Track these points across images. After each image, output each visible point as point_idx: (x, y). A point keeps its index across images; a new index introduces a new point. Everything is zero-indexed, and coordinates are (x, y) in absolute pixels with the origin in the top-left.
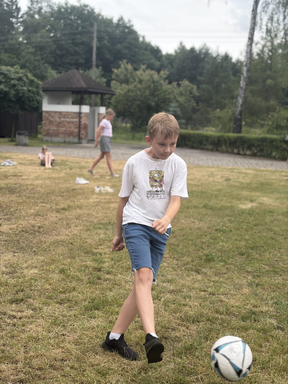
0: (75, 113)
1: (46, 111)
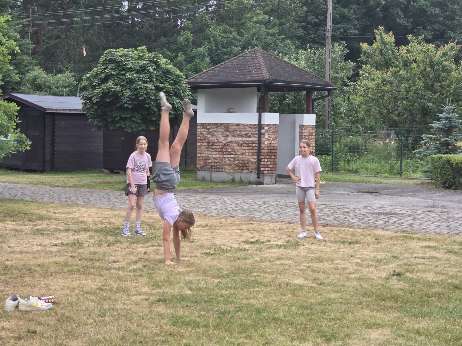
1: (202, 124)
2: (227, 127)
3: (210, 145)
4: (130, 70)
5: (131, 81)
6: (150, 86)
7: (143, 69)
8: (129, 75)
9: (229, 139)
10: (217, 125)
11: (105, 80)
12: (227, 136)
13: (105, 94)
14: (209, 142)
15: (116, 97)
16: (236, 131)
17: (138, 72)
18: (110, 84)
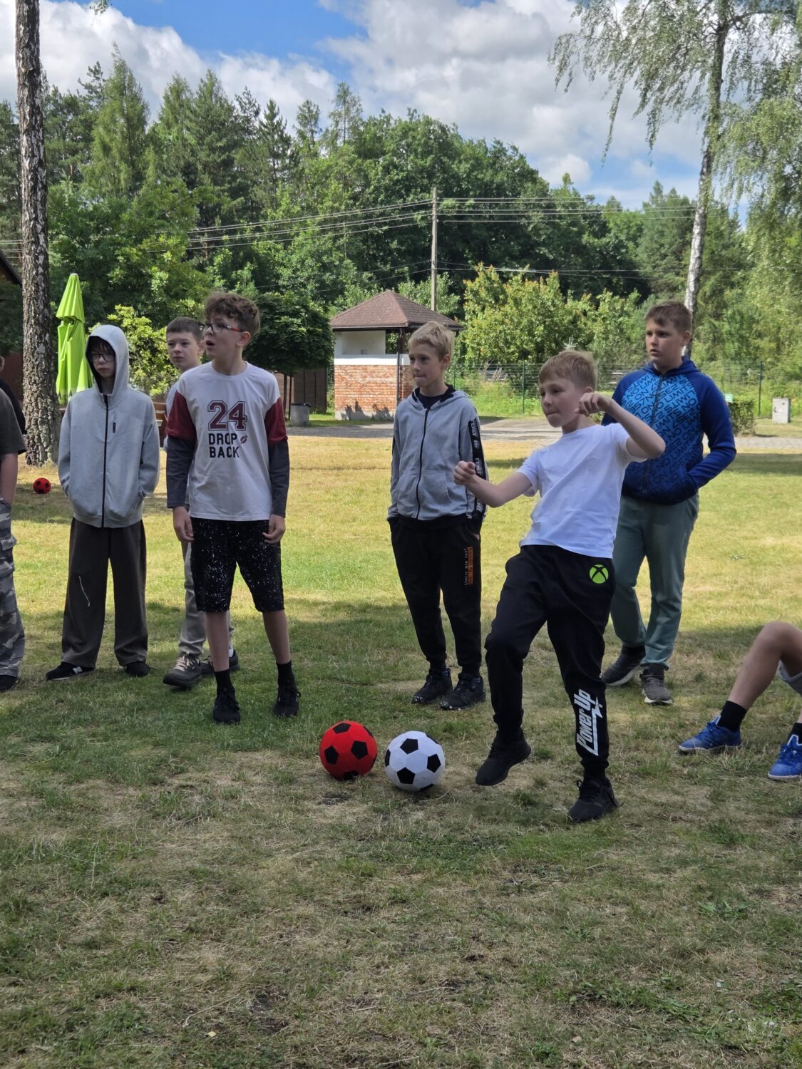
0: (389, 367)
1: (340, 366)
2: (365, 368)
3: (348, 385)
5: (286, 325)
6: (303, 329)
8: (283, 319)
9: (367, 379)
10: (355, 367)
12: (365, 377)
14: (347, 383)
16: (374, 372)
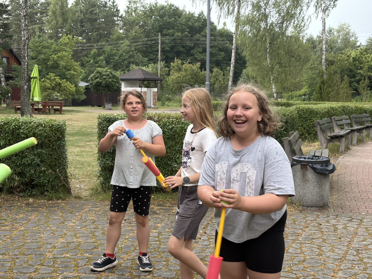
4: (104, 75)
5: (105, 79)
6: (110, 80)
7: (108, 75)
8: (104, 77)
11: (96, 78)
13: (97, 82)
15: (101, 83)
17: (106, 76)
18: (98, 80)
